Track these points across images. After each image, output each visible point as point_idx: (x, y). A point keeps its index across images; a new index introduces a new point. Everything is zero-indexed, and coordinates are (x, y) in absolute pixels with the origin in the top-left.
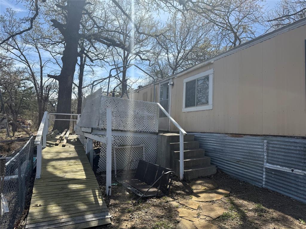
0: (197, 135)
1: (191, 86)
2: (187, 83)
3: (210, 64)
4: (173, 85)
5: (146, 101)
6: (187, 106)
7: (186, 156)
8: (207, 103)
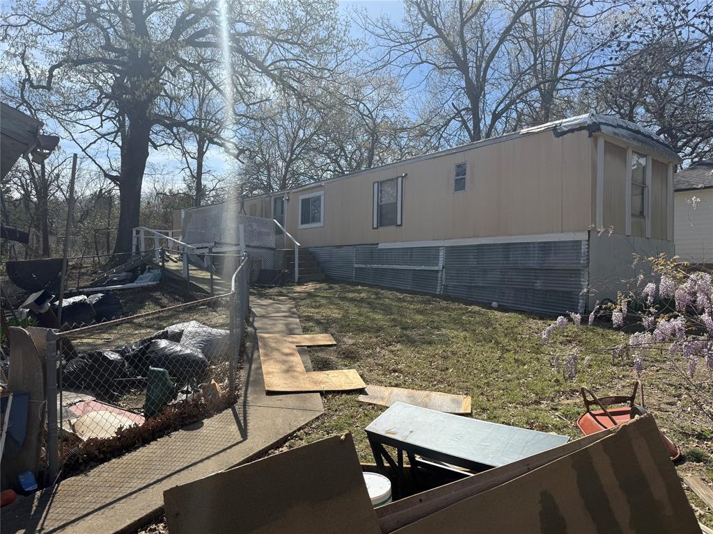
0: (311, 250)
1: (306, 203)
2: (302, 200)
3: (321, 186)
4: (288, 200)
5: (255, 216)
6: (303, 223)
7: (300, 266)
8: (319, 221)
